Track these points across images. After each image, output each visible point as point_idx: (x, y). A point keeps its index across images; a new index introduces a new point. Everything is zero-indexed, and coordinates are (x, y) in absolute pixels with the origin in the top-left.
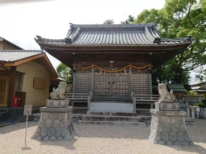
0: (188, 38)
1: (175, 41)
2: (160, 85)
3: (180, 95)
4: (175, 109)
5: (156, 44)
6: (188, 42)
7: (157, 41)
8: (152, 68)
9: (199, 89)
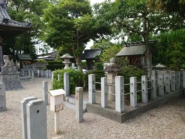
0: (28, 24)
1: (20, 24)
2: (4, 57)
3: (27, 62)
4: (14, 71)
5: (4, 24)
6: (28, 26)
7: (5, 21)
8: (2, 42)
9: (48, 57)
